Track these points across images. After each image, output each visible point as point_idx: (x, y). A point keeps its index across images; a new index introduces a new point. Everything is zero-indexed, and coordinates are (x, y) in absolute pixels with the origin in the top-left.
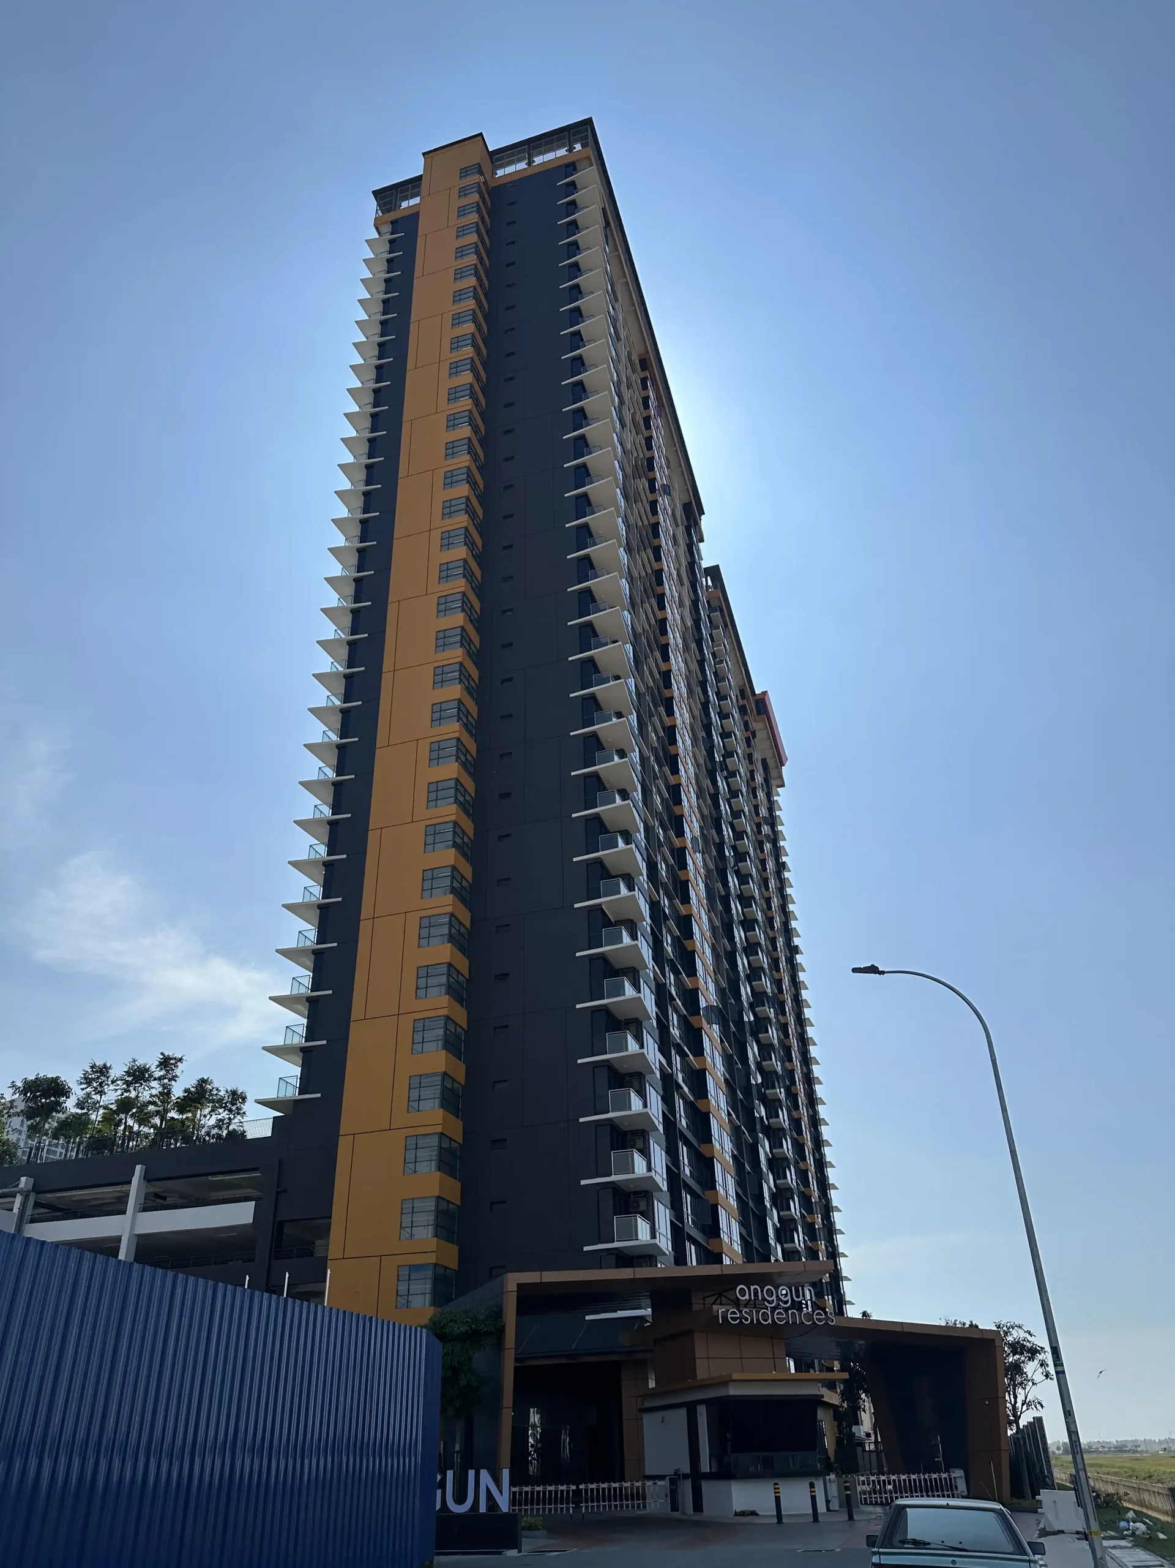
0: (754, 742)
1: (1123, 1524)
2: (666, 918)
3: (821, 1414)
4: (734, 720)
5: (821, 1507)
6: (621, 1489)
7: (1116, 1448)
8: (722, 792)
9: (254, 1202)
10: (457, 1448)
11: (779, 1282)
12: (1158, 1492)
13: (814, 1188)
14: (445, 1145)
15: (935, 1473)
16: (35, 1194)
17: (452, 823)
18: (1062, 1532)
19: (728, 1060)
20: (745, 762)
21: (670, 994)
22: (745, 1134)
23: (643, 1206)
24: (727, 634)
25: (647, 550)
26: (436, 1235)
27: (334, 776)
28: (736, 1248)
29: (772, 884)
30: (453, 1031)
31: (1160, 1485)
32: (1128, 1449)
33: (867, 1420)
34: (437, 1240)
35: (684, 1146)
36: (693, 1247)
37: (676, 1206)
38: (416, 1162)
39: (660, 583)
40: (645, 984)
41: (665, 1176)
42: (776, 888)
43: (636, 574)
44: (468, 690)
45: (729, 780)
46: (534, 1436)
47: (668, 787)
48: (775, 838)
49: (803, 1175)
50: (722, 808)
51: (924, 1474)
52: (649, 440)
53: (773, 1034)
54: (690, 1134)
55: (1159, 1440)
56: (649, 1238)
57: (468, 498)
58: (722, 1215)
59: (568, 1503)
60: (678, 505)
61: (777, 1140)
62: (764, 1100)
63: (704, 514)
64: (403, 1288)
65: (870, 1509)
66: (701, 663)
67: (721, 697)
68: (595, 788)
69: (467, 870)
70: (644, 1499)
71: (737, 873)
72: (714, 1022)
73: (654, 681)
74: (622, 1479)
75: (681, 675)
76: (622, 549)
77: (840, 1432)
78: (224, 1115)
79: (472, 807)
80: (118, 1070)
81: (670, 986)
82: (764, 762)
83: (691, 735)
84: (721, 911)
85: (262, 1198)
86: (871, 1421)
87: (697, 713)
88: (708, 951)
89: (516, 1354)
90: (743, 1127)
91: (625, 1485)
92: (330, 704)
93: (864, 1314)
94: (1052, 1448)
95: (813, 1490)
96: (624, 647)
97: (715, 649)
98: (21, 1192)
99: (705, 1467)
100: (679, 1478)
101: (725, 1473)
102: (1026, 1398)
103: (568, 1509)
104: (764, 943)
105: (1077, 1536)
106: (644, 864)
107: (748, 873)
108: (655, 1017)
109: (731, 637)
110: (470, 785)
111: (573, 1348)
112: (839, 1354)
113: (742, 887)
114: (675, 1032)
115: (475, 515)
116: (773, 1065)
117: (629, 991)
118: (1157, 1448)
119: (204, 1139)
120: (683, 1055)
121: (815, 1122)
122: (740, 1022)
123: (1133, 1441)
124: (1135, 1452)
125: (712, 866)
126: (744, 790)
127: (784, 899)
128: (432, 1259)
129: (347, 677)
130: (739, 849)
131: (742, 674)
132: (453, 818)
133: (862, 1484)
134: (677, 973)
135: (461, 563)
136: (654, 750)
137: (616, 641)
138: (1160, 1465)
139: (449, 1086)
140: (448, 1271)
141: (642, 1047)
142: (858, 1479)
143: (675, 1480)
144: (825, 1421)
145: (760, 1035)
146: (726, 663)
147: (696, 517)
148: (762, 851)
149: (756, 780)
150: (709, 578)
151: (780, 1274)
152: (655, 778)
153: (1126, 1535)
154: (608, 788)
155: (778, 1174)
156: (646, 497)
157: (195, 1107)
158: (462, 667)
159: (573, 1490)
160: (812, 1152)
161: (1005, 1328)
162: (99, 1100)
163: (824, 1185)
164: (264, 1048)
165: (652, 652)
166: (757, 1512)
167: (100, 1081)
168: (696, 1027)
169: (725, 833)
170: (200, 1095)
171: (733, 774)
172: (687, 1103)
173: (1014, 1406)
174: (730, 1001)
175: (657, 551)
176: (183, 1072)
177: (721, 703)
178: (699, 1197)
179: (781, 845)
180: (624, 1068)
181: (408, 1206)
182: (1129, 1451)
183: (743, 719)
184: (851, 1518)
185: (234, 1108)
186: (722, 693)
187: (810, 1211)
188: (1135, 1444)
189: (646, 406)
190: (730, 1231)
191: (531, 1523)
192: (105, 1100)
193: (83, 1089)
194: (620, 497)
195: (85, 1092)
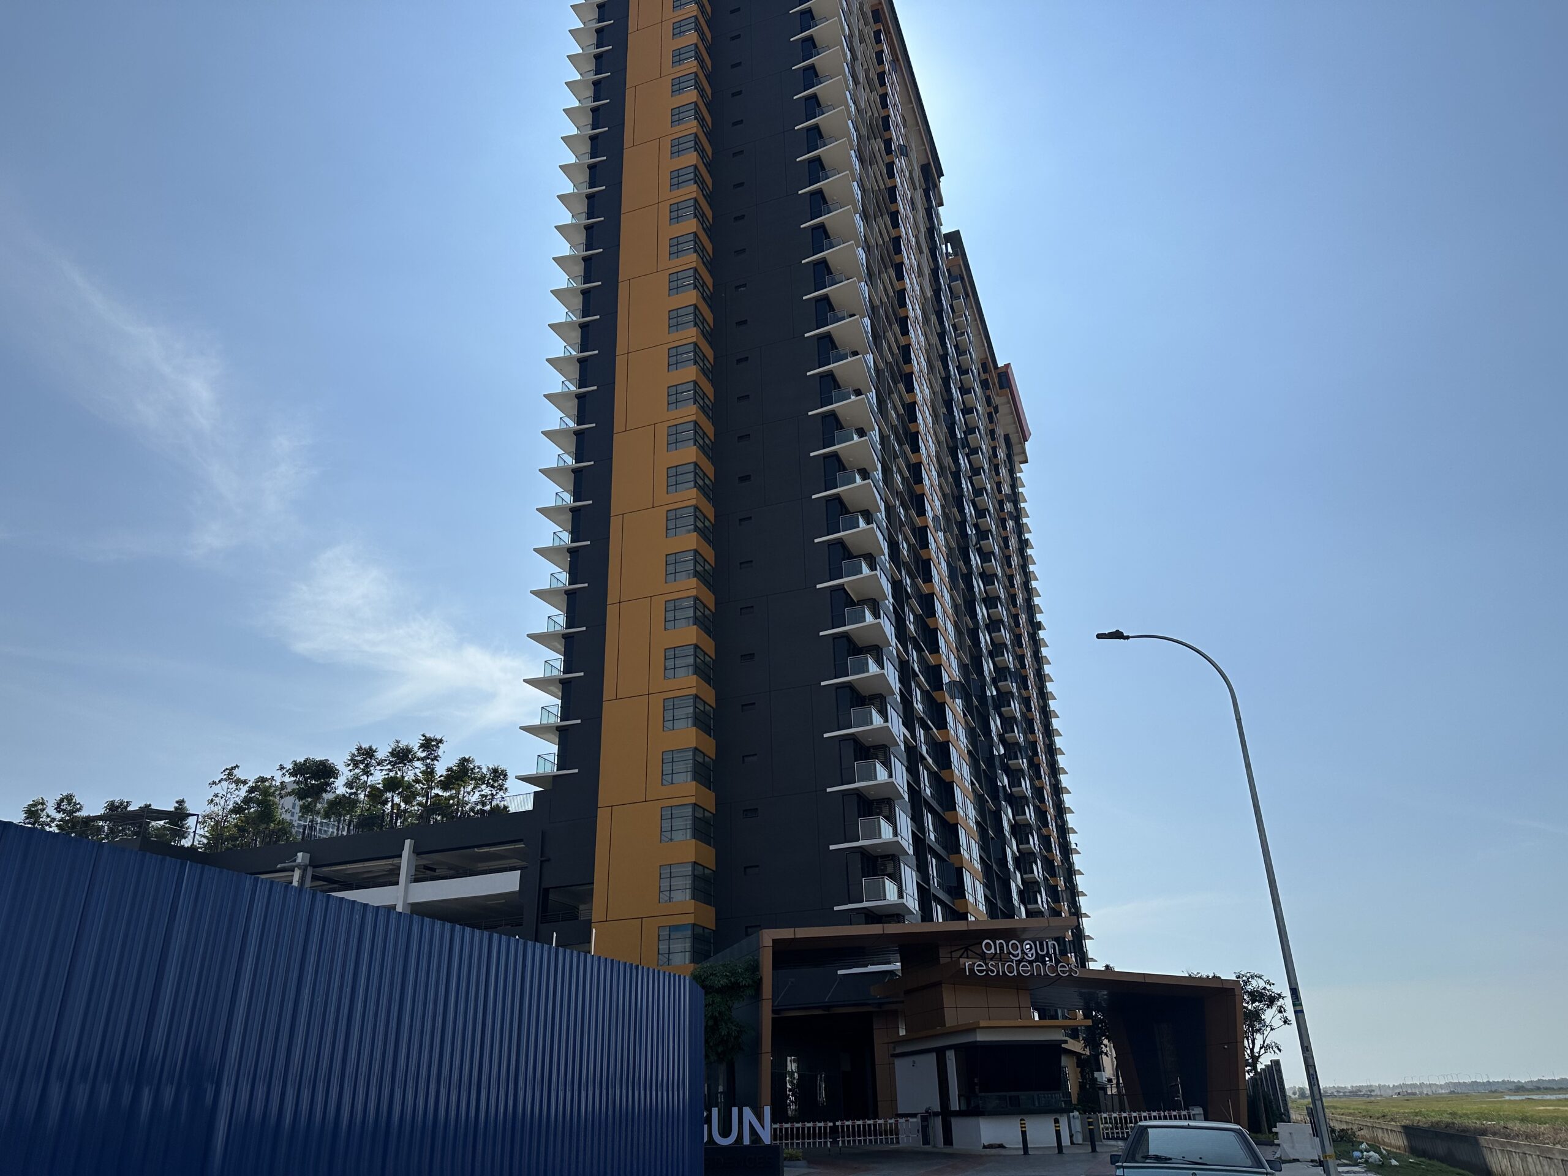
0: (997, 417)
1: (1357, 1154)
2: (908, 597)
3: (1065, 1061)
4: (975, 395)
5: (1066, 1141)
6: (875, 1125)
7: (1350, 1092)
8: (964, 470)
9: (519, 871)
10: (721, 1089)
11: (1024, 937)
12: (1391, 1130)
13: (1056, 853)
14: (699, 815)
15: (1174, 1110)
16: (312, 868)
17: (693, 507)
18: (1298, 1160)
19: (971, 733)
20: (987, 439)
21: (913, 670)
22: (989, 802)
23: (890, 869)
24: (969, 305)
25: (884, 216)
26: (693, 897)
27: (574, 463)
28: (981, 909)
29: (1015, 561)
30: (702, 709)
31: (1393, 1123)
32: (1362, 1093)
33: (1108, 1064)
34: (695, 903)
35: (929, 814)
36: (939, 907)
37: (922, 869)
38: (671, 831)
39: (898, 251)
40: (888, 661)
41: (911, 841)
42: (1018, 565)
43: (872, 242)
44: (703, 371)
45: (971, 457)
46: (791, 1083)
47: (908, 466)
48: (1018, 515)
49: (1045, 841)
50: (964, 486)
51: (1164, 1112)
52: (884, 97)
53: (1016, 707)
54: (935, 802)
55: (1394, 1086)
56: (896, 898)
57: (696, 167)
58: (967, 877)
59: (825, 1138)
60: (916, 168)
61: (1020, 808)
62: (1007, 770)
63: (943, 175)
64: (664, 947)
65: (1113, 1142)
66: (942, 336)
67: (962, 371)
68: (835, 468)
69: (709, 554)
70: (897, 1134)
71: (980, 551)
72: (957, 695)
73: (893, 355)
74: (876, 1116)
75: (920, 349)
76: (858, 215)
77: (1083, 1077)
78: (486, 791)
79: (711, 491)
80: (382, 753)
81: (913, 663)
82: (1007, 438)
83: (931, 412)
84: (963, 589)
85: (527, 867)
86: (1113, 1065)
87: (937, 389)
88: (951, 629)
89: (772, 1006)
90: (986, 796)
91: (879, 1122)
92: (565, 390)
93: (1107, 967)
94: (1289, 1093)
95: (1057, 1125)
96: (862, 321)
97: (956, 321)
98: (299, 866)
99: (955, 1105)
100: (930, 1116)
101: (973, 1111)
102: (1264, 1042)
103: (826, 1143)
104: (1006, 620)
105: (1311, 1164)
106: (886, 544)
107: (991, 550)
108: (899, 692)
109: (972, 307)
110: (709, 469)
111: (826, 1000)
112: (1082, 1004)
113: (984, 565)
114: (919, 707)
115: (704, 184)
116: (1016, 736)
117: (873, 668)
118: (1390, 1092)
119: (468, 814)
120: (927, 728)
121: (1058, 790)
122: (982, 697)
123: (1367, 1086)
124: (1369, 1096)
125: (953, 545)
126: (986, 467)
127: (1027, 577)
128: (690, 919)
129: (581, 361)
130: (981, 527)
131: (984, 345)
132: (694, 502)
133: (1105, 1118)
134: (919, 650)
135: (691, 237)
136: (893, 428)
137: (854, 315)
138: (1393, 1107)
139: (700, 760)
140: (706, 931)
141: (886, 721)
142: (1101, 1115)
143: (926, 1117)
144: (1069, 1067)
145: (1002, 709)
146: (968, 335)
147: (935, 180)
148: (1005, 528)
149: (999, 457)
150: (949, 244)
151: (1024, 930)
152: (896, 457)
153: (1360, 1163)
154: (848, 468)
155: (1022, 839)
156: (882, 159)
157: (458, 784)
158: (697, 348)
159: (830, 1127)
160: (1054, 818)
161: (1244, 978)
162: (366, 780)
163: (1066, 850)
164: (521, 728)
165: (890, 325)
166: (1005, 1145)
167: (366, 762)
168: (939, 701)
169: (967, 511)
170: (462, 773)
171: (974, 451)
172: (931, 773)
173: (1252, 1050)
174: (972, 677)
175: (894, 216)
176: (444, 752)
177: (962, 377)
178: (944, 860)
179: (1024, 522)
180: (869, 741)
181: (666, 872)
182: (1363, 1096)
183: (985, 393)
184: (1094, 1150)
185: (496, 784)
186: (964, 367)
187: (1053, 875)
188: (1370, 1089)
189: (880, 62)
190: (975, 892)
191: (792, 1155)
192: (371, 780)
193: (350, 771)
194: (855, 159)
195: (352, 773)
